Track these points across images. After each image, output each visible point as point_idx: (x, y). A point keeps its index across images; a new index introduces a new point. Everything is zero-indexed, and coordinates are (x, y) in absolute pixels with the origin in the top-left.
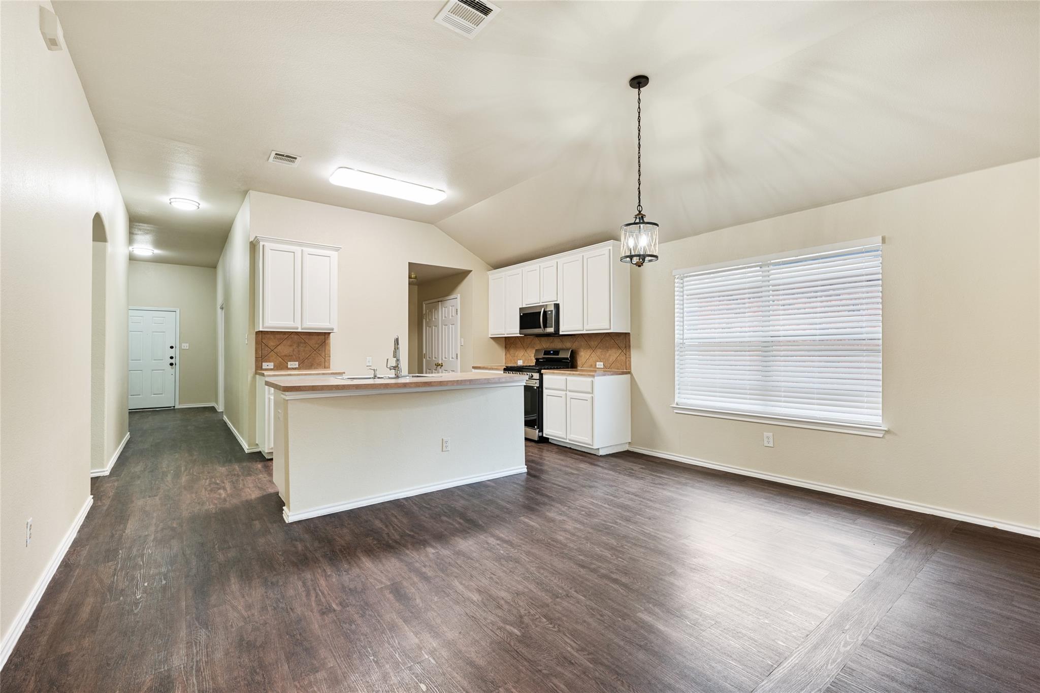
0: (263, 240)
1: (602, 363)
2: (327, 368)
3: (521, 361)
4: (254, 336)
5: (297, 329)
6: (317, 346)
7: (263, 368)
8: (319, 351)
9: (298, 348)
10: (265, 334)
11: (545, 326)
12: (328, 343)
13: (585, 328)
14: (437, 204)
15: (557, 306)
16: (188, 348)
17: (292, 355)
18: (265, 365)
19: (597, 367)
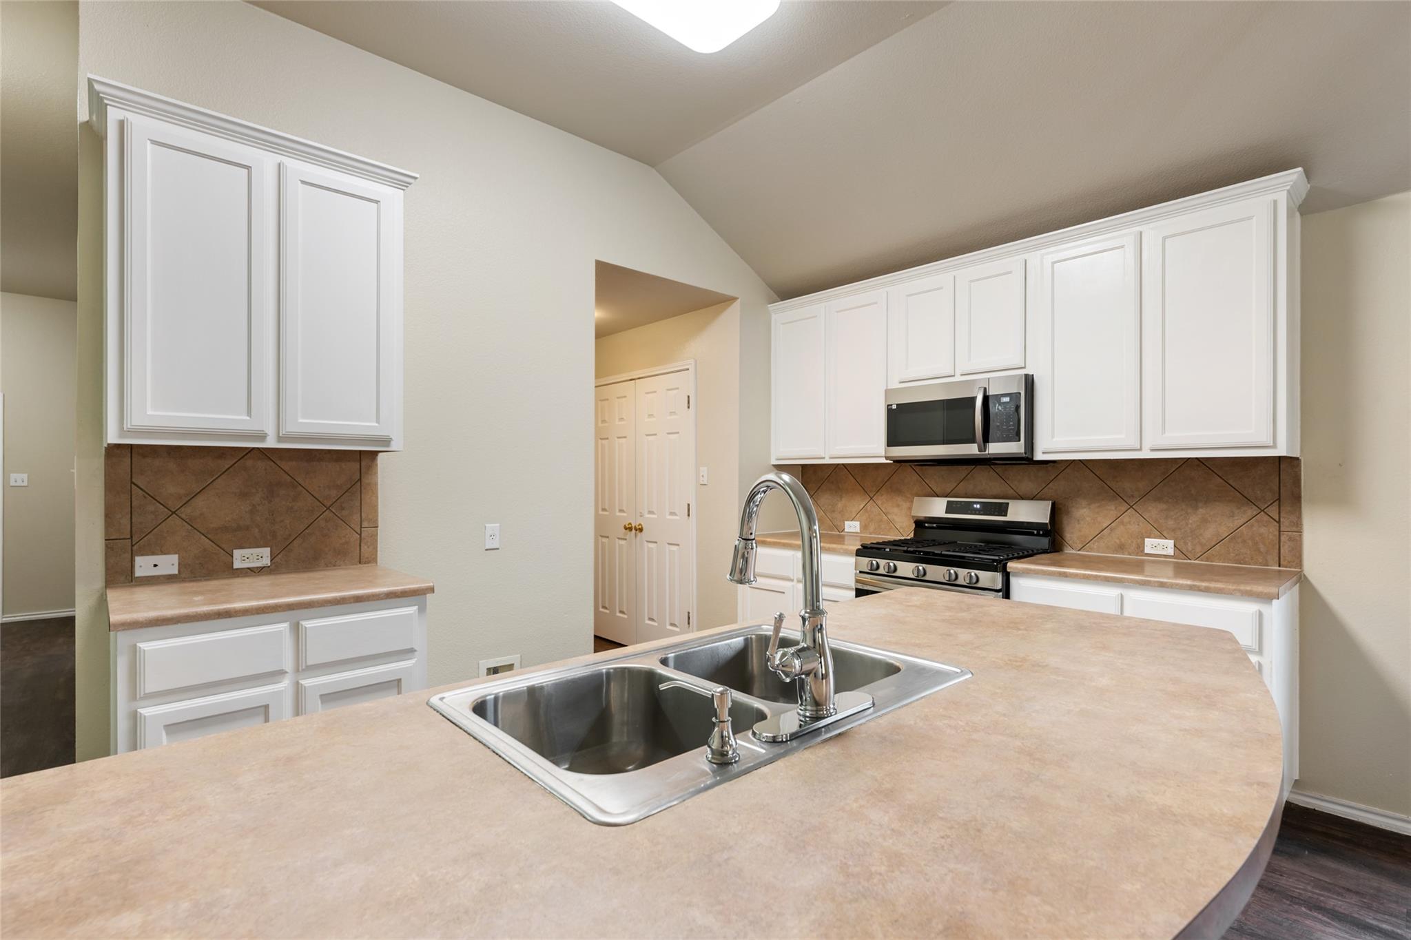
0: (123, 103)
1: (1170, 543)
2: (368, 562)
3: (857, 524)
4: (99, 463)
5: (263, 437)
6: (334, 493)
7: (139, 573)
8: (343, 509)
9: (270, 502)
10: (144, 456)
11: (986, 439)
12: (369, 484)
13: (1147, 445)
14: (725, 49)
15: (1029, 382)
16: (25, 484)
17: (247, 528)
18: (144, 565)
19: (1147, 550)
